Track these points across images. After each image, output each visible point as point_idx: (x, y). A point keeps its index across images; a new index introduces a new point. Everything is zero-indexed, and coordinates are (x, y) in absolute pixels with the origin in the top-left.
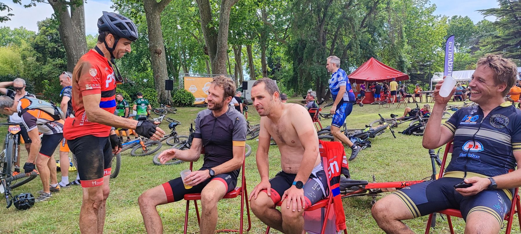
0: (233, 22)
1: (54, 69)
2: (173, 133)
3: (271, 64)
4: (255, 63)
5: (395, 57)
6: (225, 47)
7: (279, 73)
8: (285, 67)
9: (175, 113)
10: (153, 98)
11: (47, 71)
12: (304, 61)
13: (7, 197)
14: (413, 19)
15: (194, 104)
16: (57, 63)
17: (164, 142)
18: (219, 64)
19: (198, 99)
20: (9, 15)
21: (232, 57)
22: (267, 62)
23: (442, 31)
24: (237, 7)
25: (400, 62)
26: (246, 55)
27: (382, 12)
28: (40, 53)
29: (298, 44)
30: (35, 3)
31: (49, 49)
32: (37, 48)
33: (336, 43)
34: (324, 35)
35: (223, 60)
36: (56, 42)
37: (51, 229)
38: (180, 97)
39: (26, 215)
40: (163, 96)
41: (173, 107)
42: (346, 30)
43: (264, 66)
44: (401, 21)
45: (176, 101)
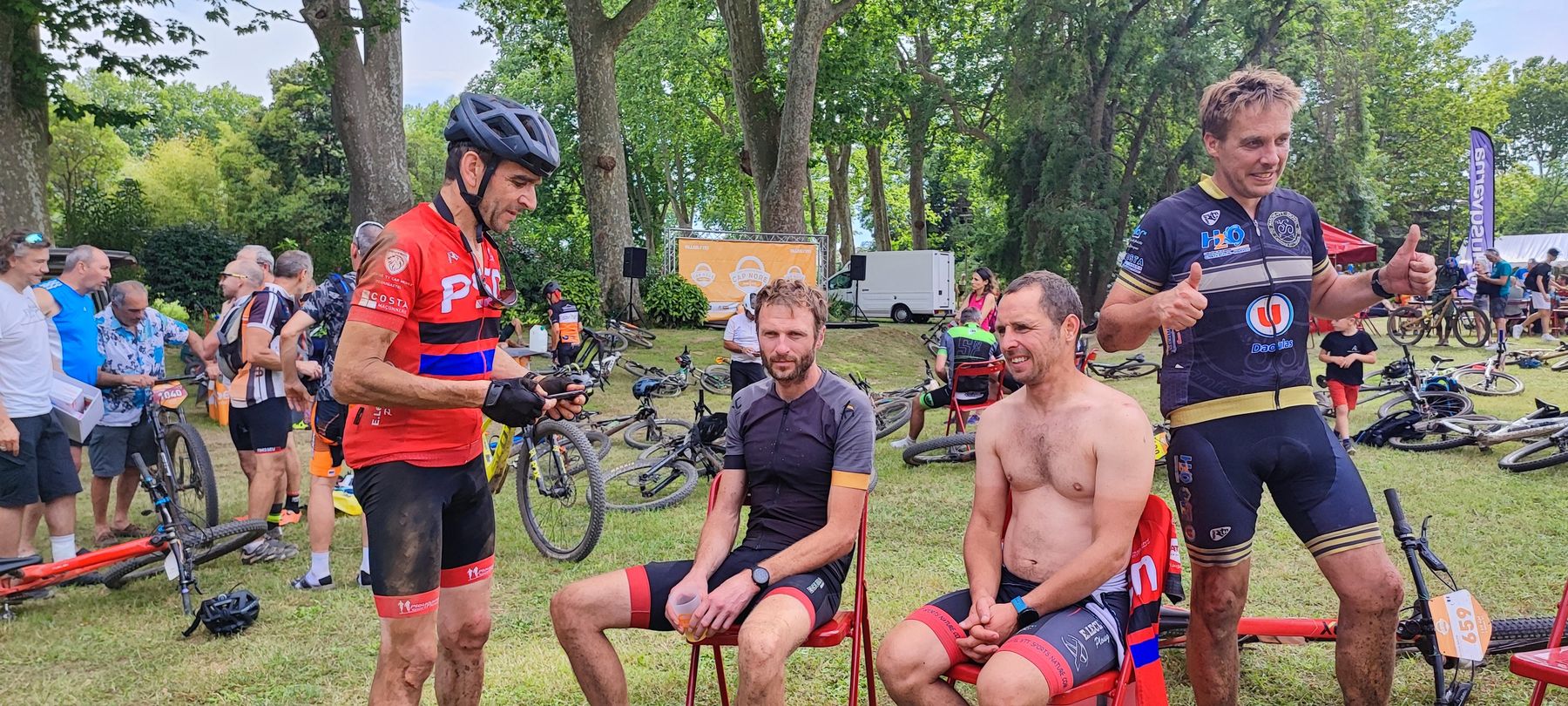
0: (830, 74)
1: (310, 206)
2: (646, 409)
3: (940, 200)
4: (889, 199)
5: (1333, 189)
6: (801, 152)
7: (963, 228)
8: (983, 209)
9: (649, 348)
10: (588, 298)
11: (290, 212)
12: (1041, 194)
13: (186, 591)
14: (1398, 69)
15: (706, 320)
16: (320, 189)
17: (619, 436)
18: (783, 203)
19: (718, 305)
20: (193, 52)
21: (821, 182)
22: (926, 195)
23: (1492, 106)
24: (842, 31)
25: (1350, 203)
26: (864, 174)
27: (1297, 47)
28: (273, 159)
29: (1026, 143)
30: (265, 22)
31: (299, 149)
32: (267, 144)
33: (1145, 141)
34: (1109, 117)
35: (795, 191)
36: (321, 127)
37: (307, 694)
38: (664, 298)
39: (238, 648)
40: (615, 293)
41: (644, 329)
42: (1175, 102)
43: (917, 207)
44: (1357, 75)
45: (655, 309)
